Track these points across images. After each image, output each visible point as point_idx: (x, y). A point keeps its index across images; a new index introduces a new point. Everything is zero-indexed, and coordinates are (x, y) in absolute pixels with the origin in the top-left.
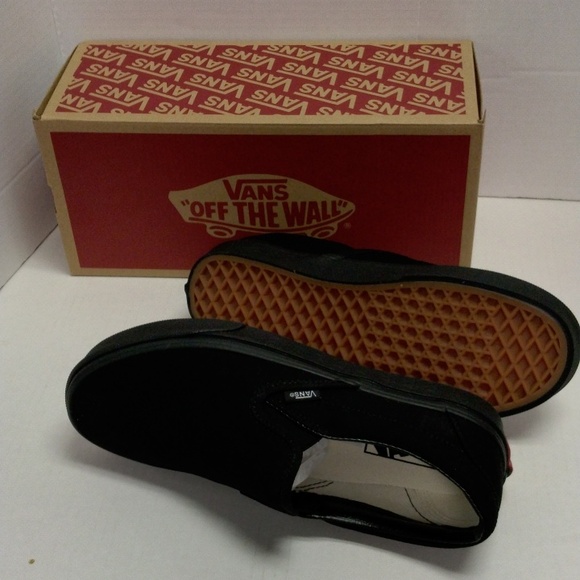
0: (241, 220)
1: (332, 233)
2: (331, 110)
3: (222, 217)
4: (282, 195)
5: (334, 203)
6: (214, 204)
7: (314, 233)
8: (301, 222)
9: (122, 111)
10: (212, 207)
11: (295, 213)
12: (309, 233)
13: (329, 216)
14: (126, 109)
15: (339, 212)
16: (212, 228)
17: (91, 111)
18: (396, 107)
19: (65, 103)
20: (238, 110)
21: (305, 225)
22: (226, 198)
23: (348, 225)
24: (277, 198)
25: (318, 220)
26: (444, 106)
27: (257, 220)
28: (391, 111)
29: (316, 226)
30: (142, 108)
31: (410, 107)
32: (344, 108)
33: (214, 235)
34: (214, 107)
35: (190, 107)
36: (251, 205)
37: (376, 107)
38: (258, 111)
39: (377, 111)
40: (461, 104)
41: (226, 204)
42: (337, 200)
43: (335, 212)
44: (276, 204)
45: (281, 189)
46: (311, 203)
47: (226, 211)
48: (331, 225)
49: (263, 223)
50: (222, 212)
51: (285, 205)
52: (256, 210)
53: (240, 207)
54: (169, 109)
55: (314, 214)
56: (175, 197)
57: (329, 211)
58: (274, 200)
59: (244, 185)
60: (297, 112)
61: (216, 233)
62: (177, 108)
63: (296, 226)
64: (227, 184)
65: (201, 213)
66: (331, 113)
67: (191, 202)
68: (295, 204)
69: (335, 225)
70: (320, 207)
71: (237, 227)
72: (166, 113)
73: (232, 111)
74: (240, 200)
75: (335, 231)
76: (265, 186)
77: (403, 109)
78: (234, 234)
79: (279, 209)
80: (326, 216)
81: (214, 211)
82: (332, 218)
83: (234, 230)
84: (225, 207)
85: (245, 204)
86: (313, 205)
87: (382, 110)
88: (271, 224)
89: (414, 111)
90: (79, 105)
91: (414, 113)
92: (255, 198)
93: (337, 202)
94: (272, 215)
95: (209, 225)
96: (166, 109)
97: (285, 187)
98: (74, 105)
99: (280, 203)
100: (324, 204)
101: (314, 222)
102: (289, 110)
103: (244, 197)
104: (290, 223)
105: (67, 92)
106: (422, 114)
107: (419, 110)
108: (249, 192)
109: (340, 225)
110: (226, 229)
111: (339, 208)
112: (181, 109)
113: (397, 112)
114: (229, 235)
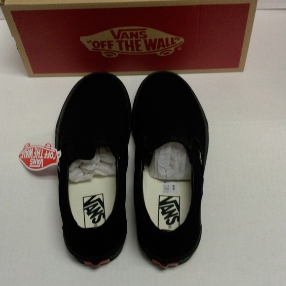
0: (121, 48)
1: (171, 53)
3: (110, 48)
4: (143, 36)
5: (172, 39)
6: (105, 42)
7: (161, 53)
8: (154, 48)
10: (105, 43)
11: (151, 44)
12: (158, 53)
15: (175, 43)
22: (112, 38)
23: (180, 49)
24: (141, 37)
25: (164, 47)
27: (130, 48)
29: (162, 50)
36: (126, 42)
41: (112, 41)
42: (174, 37)
44: (140, 40)
45: (143, 33)
46: (159, 39)
47: (113, 45)
48: (170, 49)
49: (133, 49)
50: (110, 46)
52: (129, 43)
53: (120, 43)
55: (161, 44)
58: (139, 39)
59: (122, 32)
61: (107, 55)
63: (151, 50)
64: (113, 32)
65: (99, 46)
67: (93, 41)
68: (150, 40)
69: (173, 49)
70: (165, 41)
74: (120, 39)
75: (173, 52)
76: (134, 32)
78: (117, 55)
79: (142, 43)
80: (167, 45)
82: (171, 46)
83: (117, 54)
84: (111, 43)
85: (123, 41)
86: (161, 40)
88: (138, 49)
92: (128, 38)
93: (174, 38)
94: (138, 46)
95: (103, 52)
97: (145, 32)
99: (142, 40)
100: (167, 39)
101: (161, 48)
103: (122, 38)
104: (148, 48)
108: (125, 35)
109: (176, 49)
110: (112, 53)
111: (175, 41)
114: (114, 56)
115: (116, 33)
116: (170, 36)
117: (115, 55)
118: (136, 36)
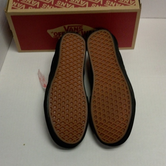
2: (95, 5)
9: (32, 8)
17: (22, 8)
18: (115, 3)
19: (14, 5)
22: (64, 31)
26: (129, 3)
28: (114, 5)
30: (38, 6)
31: (119, 3)
32: (99, 4)
34: (60, 5)
35: (52, 5)
38: (73, 6)
39: (109, 5)
40: (134, 2)
51: (82, 32)
54: (46, 7)
56: (49, 31)
60: (85, 6)
62: (48, 6)
66: (96, 6)
72: (46, 8)
73: (66, 6)
77: (117, 4)
87: (111, 4)
89: (120, 5)
90: (18, 6)
95: (59, 38)
102: (83, 6)
103: (70, 30)
106: (123, 6)
107: (122, 4)
112: (50, 6)
113: (115, 5)
118: (77, 30)
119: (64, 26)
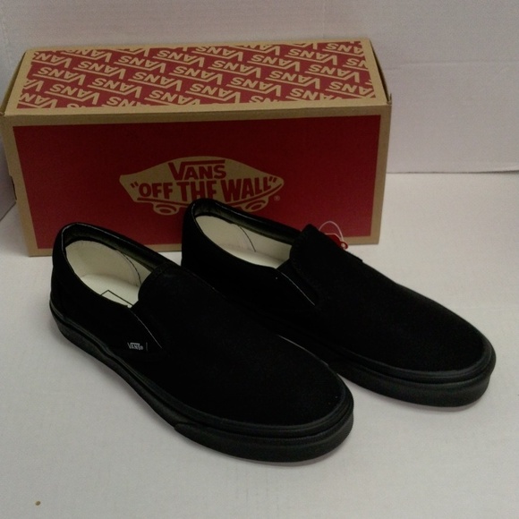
0: (184, 198)
1: (263, 205)
2: (262, 98)
3: (167, 196)
4: (220, 174)
5: (265, 180)
6: (160, 185)
7: (247, 207)
8: (236, 198)
9: (76, 105)
10: (159, 188)
11: (231, 190)
12: (243, 206)
13: (261, 191)
14: (80, 104)
15: (270, 187)
16: (158, 206)
17: (49, 106)
18: (316, 94)
19: (24, 100)
20: (180, 101)
21: (241, 200)
22: (171, 179)
23: (277, 198)
24: (216, 177)
25: (252, 195)
26: (357, 92)
27: (199, 197)
28: (313, 97)
29: (250, 200)
30: (95, 102)
31: (328, 94)
32: (272, 96)
33: (160, 213)
34: (159, 99)
35: (137, 100)
36: (193, 185)
37: (299, 94)
38: (197, 101)
39: (300, 97)
40: (370, 89)
41: (171, 184)
42: (268, 176)
43: (266, 187)
44: (215, 182)
45: (219, 169)
46: (245, 180)
47: (171, 191)
48: (262, 199)
50: (167, 192)
51: (223, 183)
52: (198, 188)
53: (183, 186)
54: (119, 102)
55: (248, 189)
56: (126, 181)
57: (261, 187)
58: (214, 179)
59: (187, 167)
60: (232, 101)
61: (162, 211)
62: (126, 101)
63: (232, 201)
64: (172, 166)
65: (149, 194)
66: (262, 101)
67: (140, 183)
68: (231, 182)
69: (266, 199)
70: (253, 183)
71: (181, 204)
72: (117, 105)
73: (175, 101)
74: (183, 181)
75: (266, 204)
76: (206, 166)
77: (322, 95)
78: (178, 211)
79: (217, 187)
80: (258, 191)
81: (160, 191)
82: (264, 192)
83: (178, 207)
84: (170, 187)
85: (187, 184)
86: (248, 181)
87: (305, 96)
89: (332, 96)
90: (37, 102)
91: (333, 98)
92: (196, 178)
93: (268, 178)
94: (212, 192)
95: (155, 204)
96: (116, 103)
97: (223, 167)
98: (33, 102)
99: (219, 181)
100: (257, 180)
101: (248, 197)
102: (225, 100)
103: (187, 177)
104: (227, 199)
105: (24, 91)
106: (338, 99)
107: (336, 95)
108: (191, 173)
109: (271, 199)
110: (171, 207)
111: (269, 183)
112: (129, 102)
113: (318, 98)
114: (173, 212)
115: (178, 169)
116: (261, 175)
117: (175, 209)
118: (209, 175)
119: (172, 161)
